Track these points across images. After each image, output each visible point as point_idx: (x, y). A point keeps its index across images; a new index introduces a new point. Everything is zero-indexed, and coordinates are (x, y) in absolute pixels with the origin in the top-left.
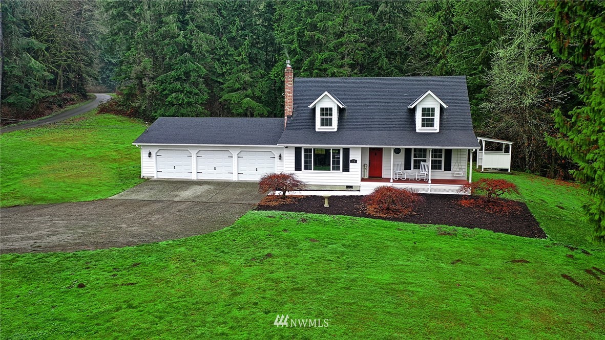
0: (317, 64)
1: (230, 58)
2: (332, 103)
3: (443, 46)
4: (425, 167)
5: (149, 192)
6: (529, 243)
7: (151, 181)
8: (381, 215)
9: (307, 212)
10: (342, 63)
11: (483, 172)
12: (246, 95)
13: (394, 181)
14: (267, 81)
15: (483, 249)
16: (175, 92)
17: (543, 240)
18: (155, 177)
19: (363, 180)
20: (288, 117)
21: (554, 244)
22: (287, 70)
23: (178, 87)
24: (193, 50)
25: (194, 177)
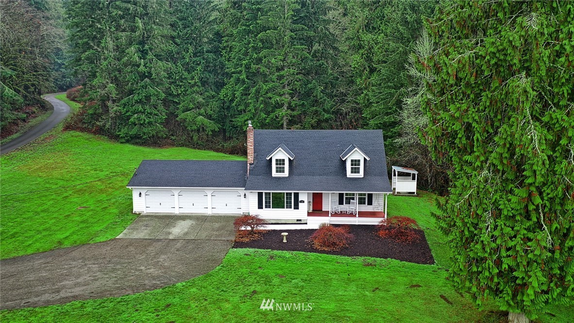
0: (262, 92)
1: (184, 81)
2: (284, 155)
3: (366, 79)
4: (353, 203)
5: (146, 229)
6: (423, 269)
7: (143, 216)
8: (324, 248)
9: (273, 249)
10: (283, 92)
11: (396, 195)
12: (199, 113)
13: (332, 216)
14: (217, 101)
15: (393, 277)
16: (137, 113)
17: (432, 265)
18: (145, 212)
19: (309, 214)
20: (250, 164)
21: (439, 269)
22: (249, 129)
23: (140, 110)
24: (152, 77)
25: (177, 211)
